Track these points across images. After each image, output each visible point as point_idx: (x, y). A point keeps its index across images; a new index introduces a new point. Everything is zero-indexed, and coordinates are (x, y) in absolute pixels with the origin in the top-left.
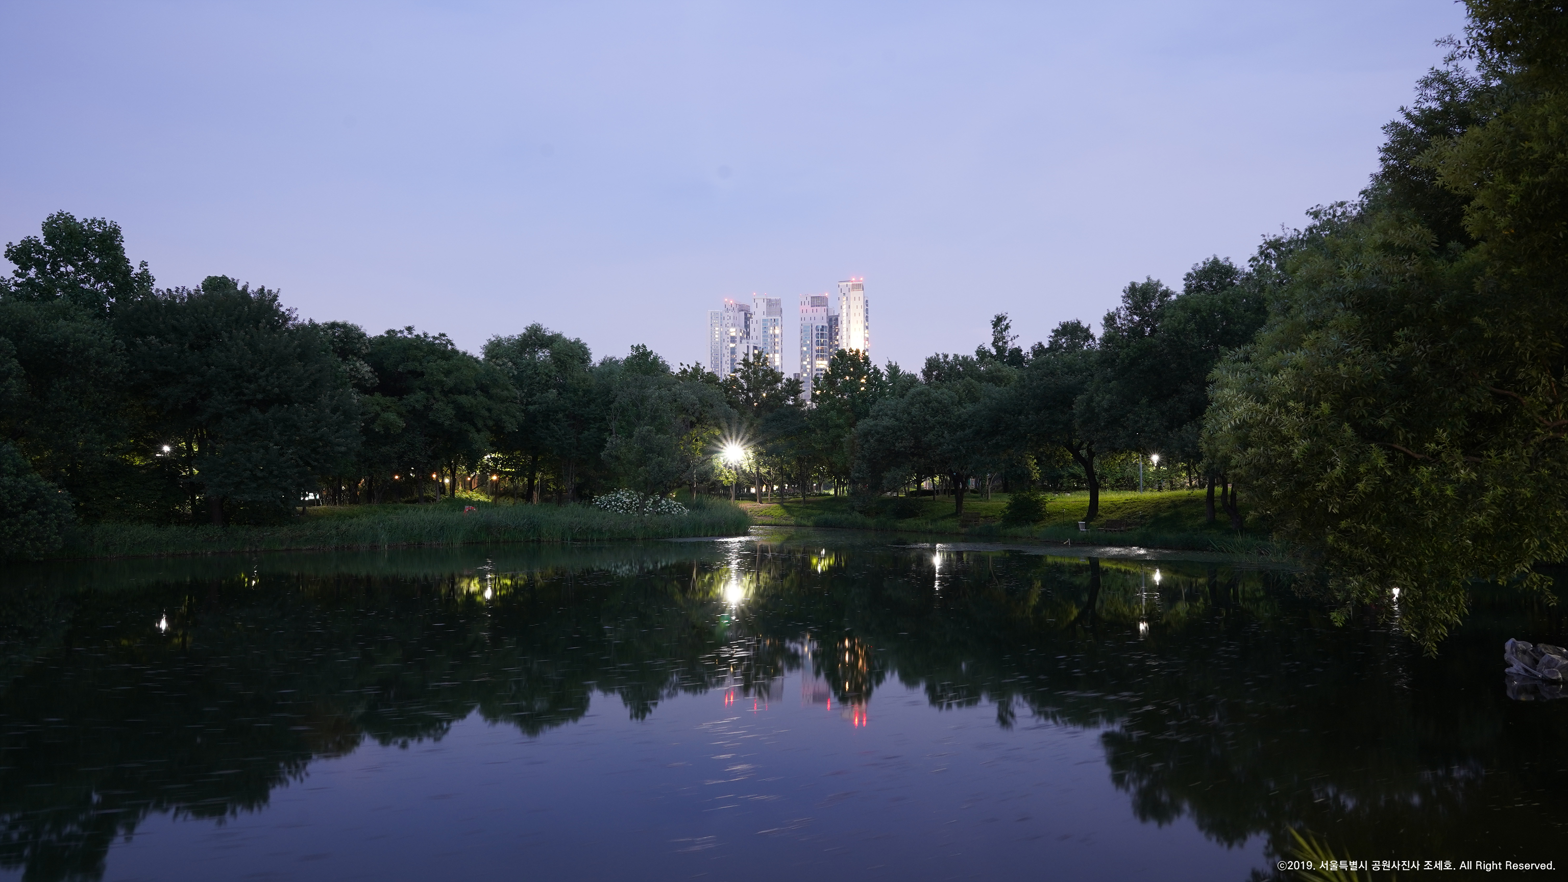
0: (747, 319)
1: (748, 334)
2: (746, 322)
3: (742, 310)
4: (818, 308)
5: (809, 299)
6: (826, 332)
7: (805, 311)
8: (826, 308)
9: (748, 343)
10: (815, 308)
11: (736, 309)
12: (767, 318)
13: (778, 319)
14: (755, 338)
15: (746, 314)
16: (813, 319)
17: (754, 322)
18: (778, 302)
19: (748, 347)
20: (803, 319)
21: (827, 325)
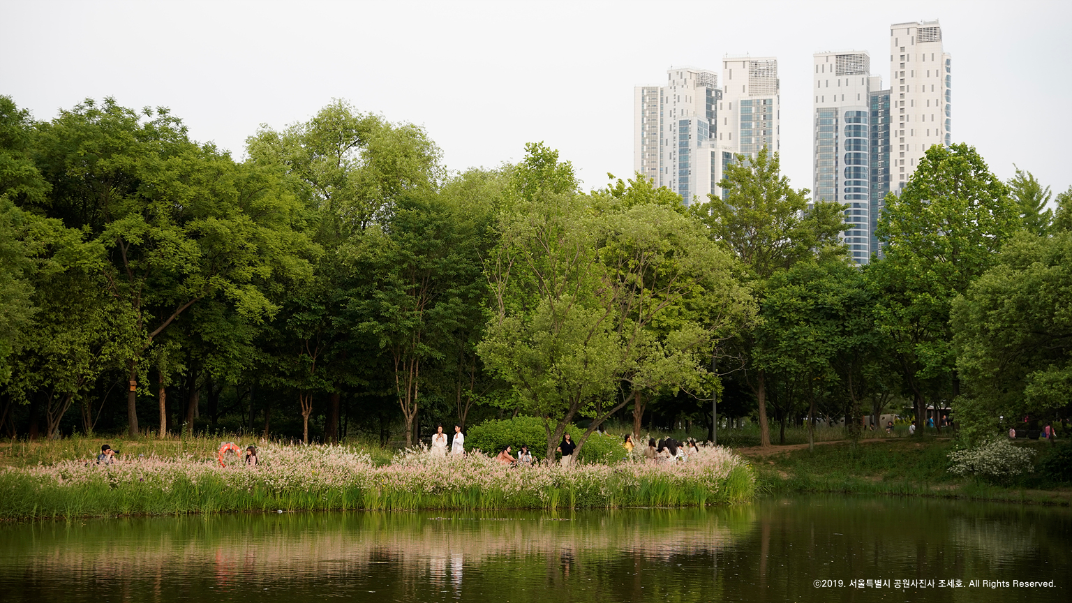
0: (711, 101)
1: (713, 129)
2: (708, 107)
3: (702, 84)
4: (850, 77)
5: (833, 60)
6: (865, 124)
7: (823, 84)
8: (865, 76)
9: (713, 146)
10: (843, 78)
11: (690, 83)
12: (749, 98)
13: (771, 100)
14: (726, 136)
15: (708, 92)
16: (839, 98)
17: (726, 106)
18: (772, 67)
19: (713, 154)
20: (820, 99)
21: (867, 110)
